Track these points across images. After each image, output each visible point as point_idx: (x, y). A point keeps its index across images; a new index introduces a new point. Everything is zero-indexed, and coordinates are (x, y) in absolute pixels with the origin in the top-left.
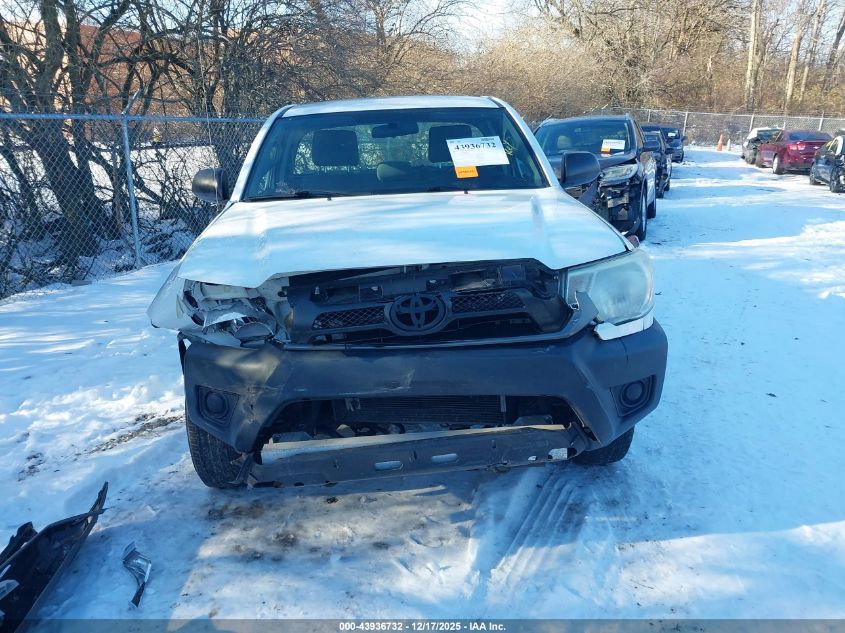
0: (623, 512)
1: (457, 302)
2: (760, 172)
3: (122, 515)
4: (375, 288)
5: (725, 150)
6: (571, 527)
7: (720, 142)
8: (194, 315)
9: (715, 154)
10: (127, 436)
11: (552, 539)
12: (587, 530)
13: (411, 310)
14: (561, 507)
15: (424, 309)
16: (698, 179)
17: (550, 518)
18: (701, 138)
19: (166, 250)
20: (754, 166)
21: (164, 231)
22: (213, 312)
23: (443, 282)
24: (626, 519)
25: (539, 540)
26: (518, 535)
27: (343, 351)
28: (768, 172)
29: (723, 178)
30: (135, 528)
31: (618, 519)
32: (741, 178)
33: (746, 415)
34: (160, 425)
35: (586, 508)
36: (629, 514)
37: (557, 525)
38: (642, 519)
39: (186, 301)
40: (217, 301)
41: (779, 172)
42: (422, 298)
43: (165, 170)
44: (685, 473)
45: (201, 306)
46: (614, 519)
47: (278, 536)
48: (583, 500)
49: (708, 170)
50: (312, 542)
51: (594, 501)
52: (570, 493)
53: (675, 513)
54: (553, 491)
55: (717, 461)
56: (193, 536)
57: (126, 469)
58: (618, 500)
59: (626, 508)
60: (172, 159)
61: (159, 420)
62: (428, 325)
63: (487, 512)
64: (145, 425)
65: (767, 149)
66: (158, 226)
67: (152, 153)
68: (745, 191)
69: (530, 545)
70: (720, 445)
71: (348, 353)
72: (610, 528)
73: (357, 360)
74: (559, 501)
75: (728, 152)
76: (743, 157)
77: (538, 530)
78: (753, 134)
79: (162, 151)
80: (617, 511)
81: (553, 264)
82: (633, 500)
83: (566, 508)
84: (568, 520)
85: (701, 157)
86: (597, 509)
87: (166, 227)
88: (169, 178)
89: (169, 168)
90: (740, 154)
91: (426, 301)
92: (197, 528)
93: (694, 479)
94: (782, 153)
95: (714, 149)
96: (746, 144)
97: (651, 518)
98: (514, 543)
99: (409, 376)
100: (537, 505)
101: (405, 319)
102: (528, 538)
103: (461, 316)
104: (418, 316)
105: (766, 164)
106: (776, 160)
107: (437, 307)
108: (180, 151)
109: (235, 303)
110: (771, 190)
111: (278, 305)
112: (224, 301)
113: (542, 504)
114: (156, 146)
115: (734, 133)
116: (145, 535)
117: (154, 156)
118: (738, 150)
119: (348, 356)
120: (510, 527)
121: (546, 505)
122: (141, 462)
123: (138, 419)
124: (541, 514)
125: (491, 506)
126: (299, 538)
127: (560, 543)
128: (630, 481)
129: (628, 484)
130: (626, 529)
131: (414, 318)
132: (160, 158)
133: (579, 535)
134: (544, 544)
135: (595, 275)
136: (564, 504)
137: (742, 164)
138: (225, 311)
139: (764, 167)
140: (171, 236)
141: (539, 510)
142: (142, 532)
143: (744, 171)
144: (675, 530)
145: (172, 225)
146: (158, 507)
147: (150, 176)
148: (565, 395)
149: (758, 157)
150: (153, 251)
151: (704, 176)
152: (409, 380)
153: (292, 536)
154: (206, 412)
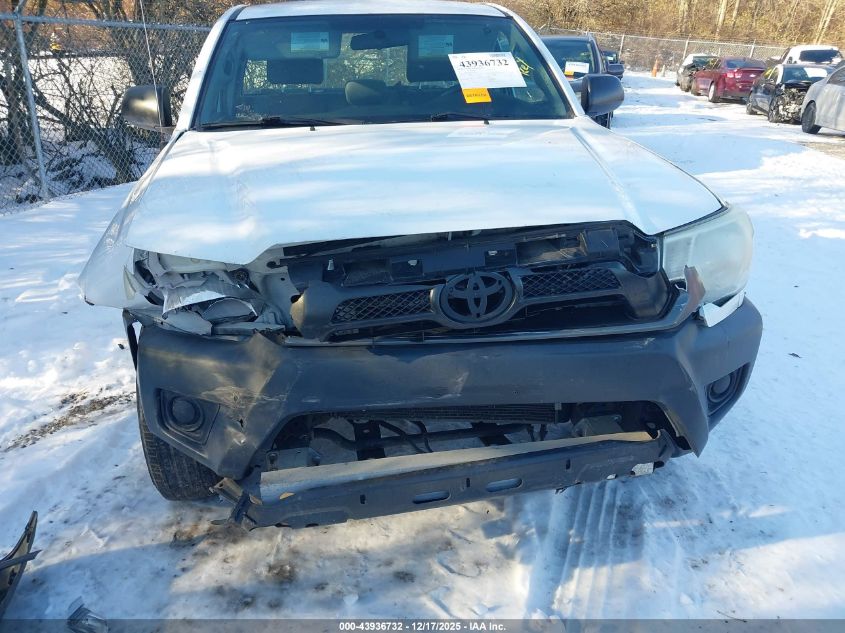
0: (682, 512)
1: (530, 282)
2: (696, 100)
3: (58, 546)
4: (413, 263)
5: (659, 76)
6: (628, 539)
7: (655, 68)
8: (151, 293)
9: (649, 81)
10: (54, 425)
11: (610, 556)
12: (651, 544)
13: (468, 294)
14: (610, 511)
15: (485, 292)
16: (637, 106)
17: (601, 526)
18: (635, 64)
19: (76, 178)
20: (689, 94)
21: (72, 156)
22: (176, 290)
23: (506, 254)
24: (688, 523)
25: (596, 558)
26: (569, 552)
27: (369, 347)
28: (704, 100)
29: (661, 105)
30: (78, 567)
31: (677, 524)
32: (678, 106)
33: (776, 380)
34: (94, 409)
35: (639, 512)
36: (690, 517)
37: (611, 536)
38: (707, 523)
39: (139, 276)
40: (182, 275)
41: (715, 100)
42: (483, 278)
43: (69, 85)
44: (735, 459)
45: (160, 283)
46: (675, 524)
47: (271, 568)
48: (632, 501)
49: (646, 96)
50: (316, 575)
51: (645, 502)
52: (614, 491)
53: (741, 513)
54: (595, 490)
55: (765, 440)
56: (158, 574)
57: (55, 477)
58: (671, 497)
59: (684, 510)
60: (78, 70)
61: (93, 402)
62: (490, 315)
63: (527, 523)
64: (78, 410)
65: (703, 77)
66: (65, 150)
67: (53, 63)
68: (686, 119)
69: (588, 564)
70: (762, 421)
71: (378, 350)
72: (675, 538)
73: (388, 359)
74: (605, 502)
75: (663, 79)
76: (678, 84)
77: (591, 546)
78: (689, 61)
79: (65, 61)
80: (675, 514)
81: (649, 228)
82: (689, 499)
83: (616, 511)
84: (622, 529)
85: (637, 83)
86: (652, 512)
87: (73, 150)
88: (75, 94)
89: (75, 80)
90: (675, 80)
91: (488, 281)
92: (162, 562)
93: (748, 466)
94: (719, 81)
95: (648, 75)
96: (681, 70)
97: (716, 521)
98: (566, 565)
99: (461, 379)
100: (580, 509)
101: (460, 306)
102: (582, 556)
103: (536, 300)
104: (477, 301)
105: (701, 92)
106: (713, 87)
107: (503, 288)
108: (87, 62)
109: (207, 277)
110: (712, 120)
111: (266, 279)
112: (191, 276)
113: (586, 508)
114: (58, 55)
115: (667, 58)
116: (93, 578)
117: (56, 68)
118: (672, 77)
119: (376, 354)
120: (557, 541)
121: (591, 510)
122: (76, 465)
123: (65, 402)
124: (589, 521)
125: (530, 516)
126: (297, 570)
127: (621, 561)
128: (678, 472)
129: (677, 476)
130: (692, 538)
131: (471, 306)
132: (63, 71)
133: (643, 551)
134: (603, 563)
135: (693, 241)
136: (611, 506)
137: (677, 91)
138: (195, 289)
139: (699, 94)
140: (80, 161)
141: (584, 516)
142: (88, 574)
143: (680, 98)
144: (748, 537)
145: (81, 147)
146: (105, 531)
147: (53, 91)
148: (662, 400)
149: (693, 85)
150: (60, 178)
151: (643, 103)
152: (460, 387)
153: (288, 568)
154: (171, 422)
